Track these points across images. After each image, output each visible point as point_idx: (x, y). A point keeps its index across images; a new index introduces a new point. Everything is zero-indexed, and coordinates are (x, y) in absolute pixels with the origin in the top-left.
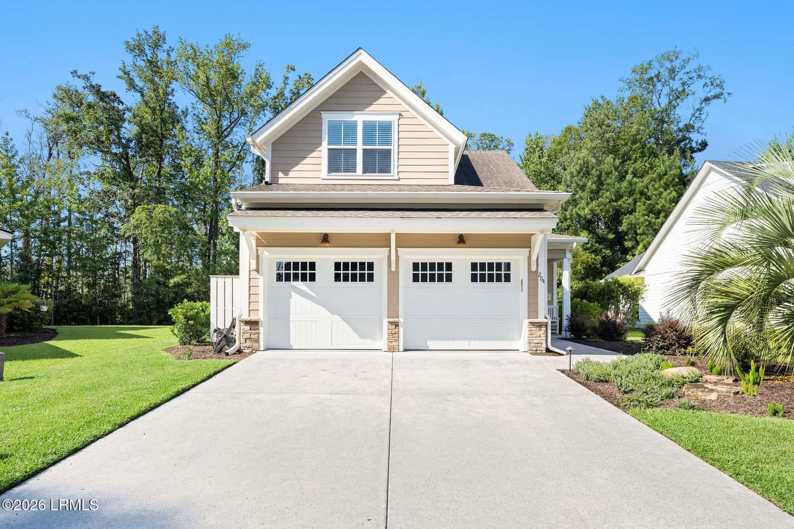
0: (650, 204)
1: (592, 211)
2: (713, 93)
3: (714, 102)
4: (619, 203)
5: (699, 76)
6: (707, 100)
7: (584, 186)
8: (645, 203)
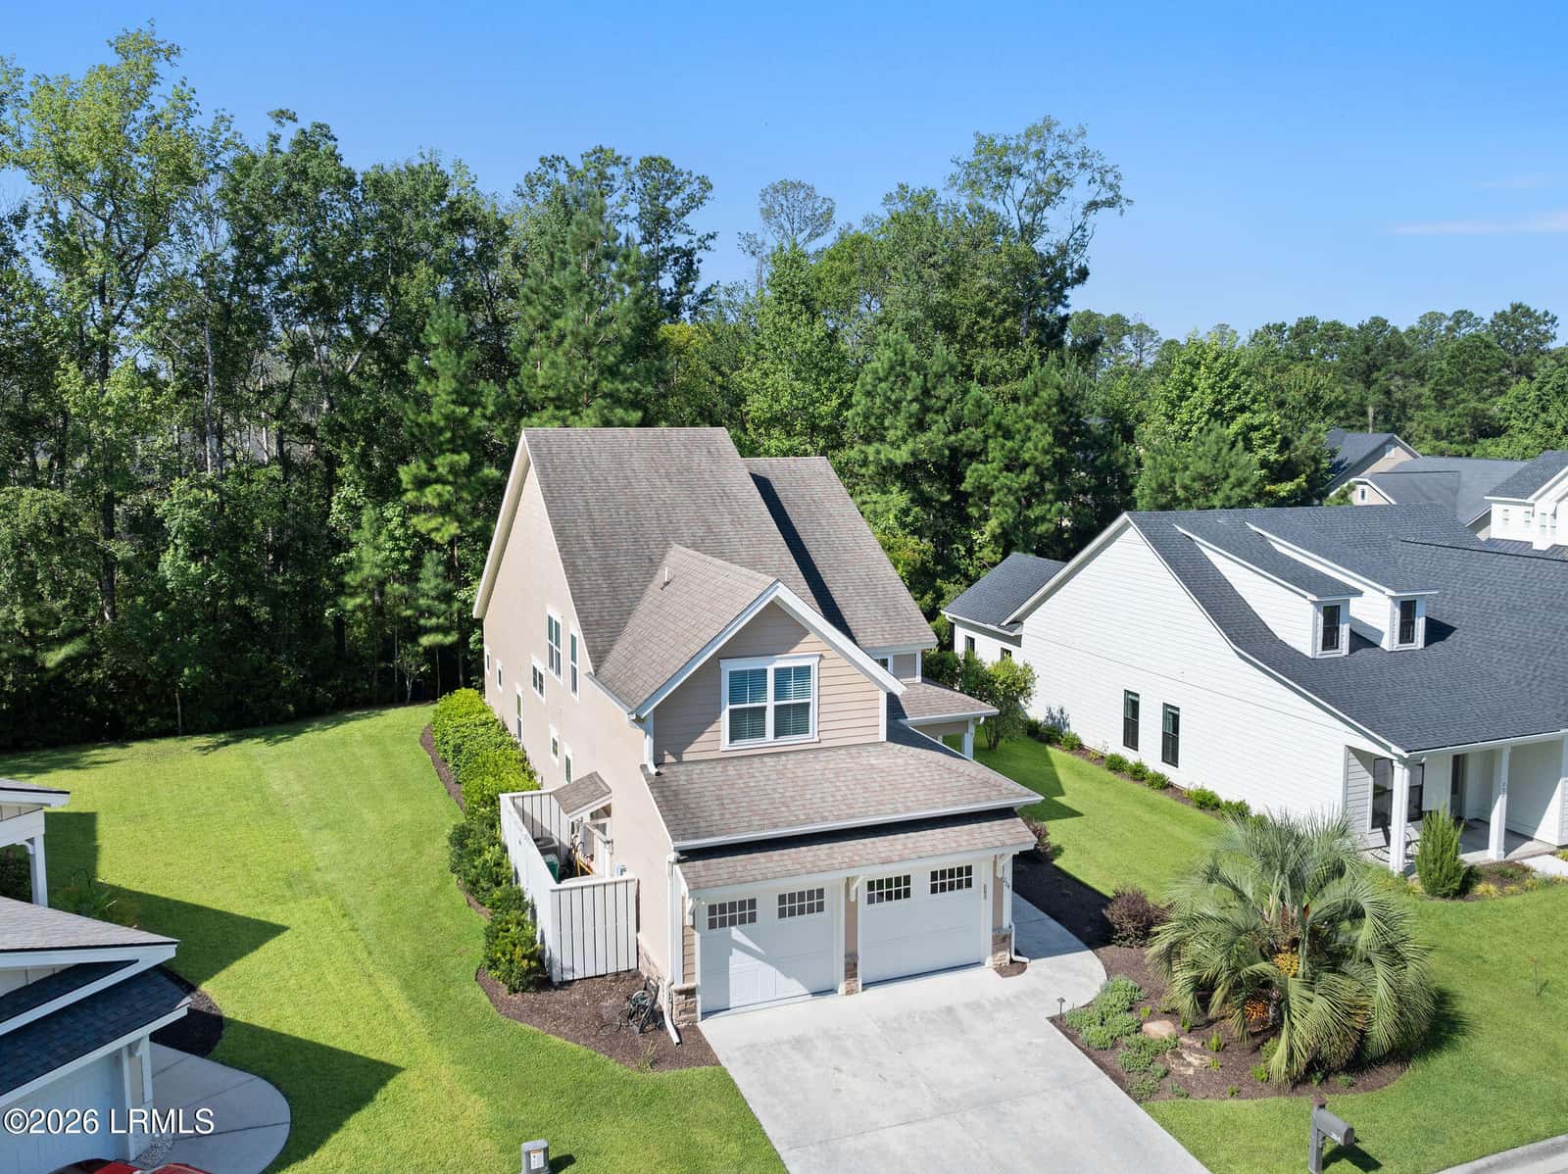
0: (1011, 451)
1: (913, 454)
2: (1103, 197)
3: (1104, 211)
4: (960, 436)
5: (1083, 165)
6: (1094, 205)
7: (899, 402)
8: (1003, 447)
